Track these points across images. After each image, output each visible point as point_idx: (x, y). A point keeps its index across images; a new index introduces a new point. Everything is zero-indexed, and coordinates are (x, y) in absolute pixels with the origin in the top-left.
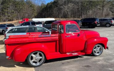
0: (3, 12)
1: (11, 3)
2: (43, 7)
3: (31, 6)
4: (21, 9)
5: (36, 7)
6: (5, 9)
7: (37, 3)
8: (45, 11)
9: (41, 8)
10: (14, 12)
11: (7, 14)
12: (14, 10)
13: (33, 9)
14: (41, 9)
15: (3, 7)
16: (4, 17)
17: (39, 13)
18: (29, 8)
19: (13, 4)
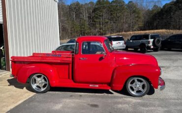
0: (94, 23)
1: (106, 9)
2: (155, 12)
3: (134, 12)
4: (118, 17)
5: (144, 12)
6: (97, 18)
7: (146, 5)
8: (159, 18)
9: (152, 13)
10: (108, 22)
11: (98, 26)
12: (108, 19)
13: (138, 17)
14: (152, 15)
15: (95, 16)
16: (95, 29)
17: (147, 22)
18: (131, 14)
19: (109, 10)
